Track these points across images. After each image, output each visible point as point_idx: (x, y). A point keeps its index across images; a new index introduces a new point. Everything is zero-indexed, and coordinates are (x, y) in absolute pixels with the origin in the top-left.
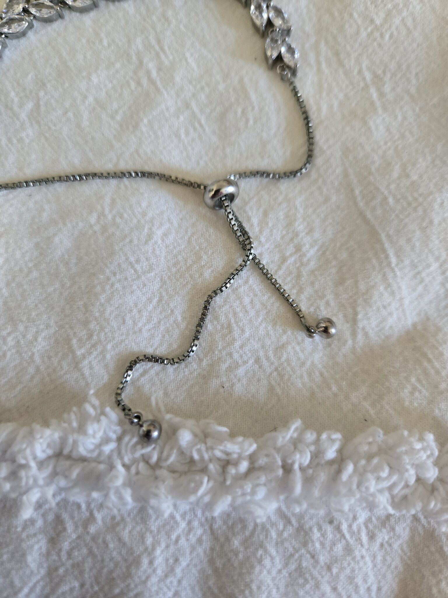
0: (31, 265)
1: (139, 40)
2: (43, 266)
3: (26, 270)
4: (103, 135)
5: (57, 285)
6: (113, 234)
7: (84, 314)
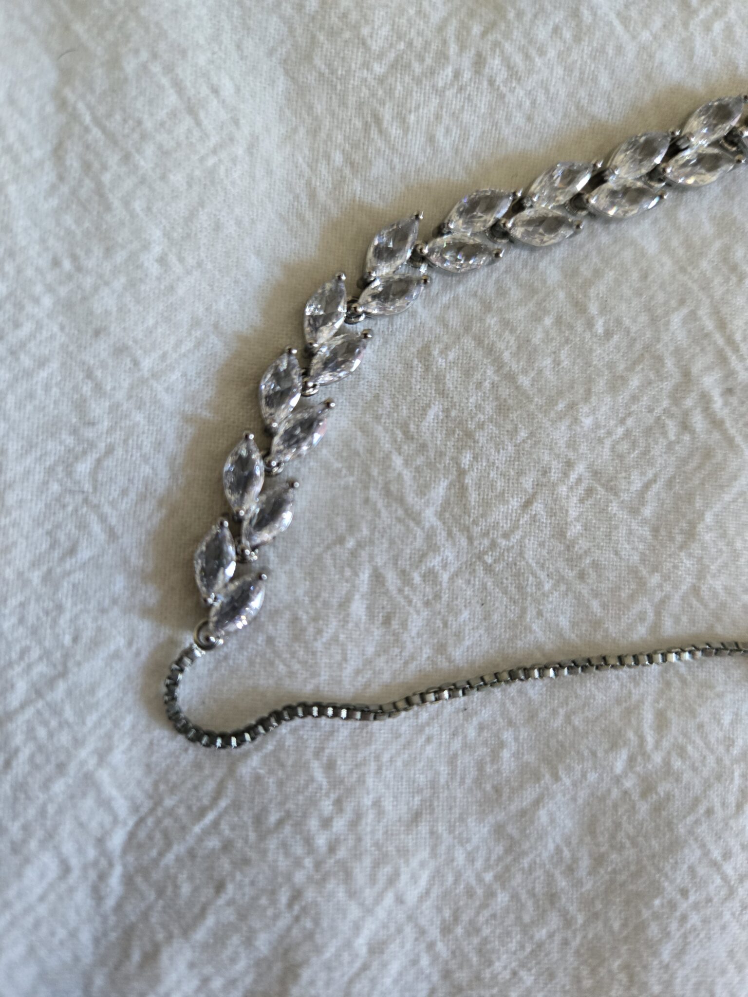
0: (488, 877)
1: (676, 319)
2: (518, 878)
3: (480, 892)
4: (616, 553)
5: (554, 920)
6: (669, 797)
7: (628, 988)
